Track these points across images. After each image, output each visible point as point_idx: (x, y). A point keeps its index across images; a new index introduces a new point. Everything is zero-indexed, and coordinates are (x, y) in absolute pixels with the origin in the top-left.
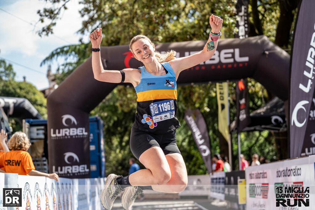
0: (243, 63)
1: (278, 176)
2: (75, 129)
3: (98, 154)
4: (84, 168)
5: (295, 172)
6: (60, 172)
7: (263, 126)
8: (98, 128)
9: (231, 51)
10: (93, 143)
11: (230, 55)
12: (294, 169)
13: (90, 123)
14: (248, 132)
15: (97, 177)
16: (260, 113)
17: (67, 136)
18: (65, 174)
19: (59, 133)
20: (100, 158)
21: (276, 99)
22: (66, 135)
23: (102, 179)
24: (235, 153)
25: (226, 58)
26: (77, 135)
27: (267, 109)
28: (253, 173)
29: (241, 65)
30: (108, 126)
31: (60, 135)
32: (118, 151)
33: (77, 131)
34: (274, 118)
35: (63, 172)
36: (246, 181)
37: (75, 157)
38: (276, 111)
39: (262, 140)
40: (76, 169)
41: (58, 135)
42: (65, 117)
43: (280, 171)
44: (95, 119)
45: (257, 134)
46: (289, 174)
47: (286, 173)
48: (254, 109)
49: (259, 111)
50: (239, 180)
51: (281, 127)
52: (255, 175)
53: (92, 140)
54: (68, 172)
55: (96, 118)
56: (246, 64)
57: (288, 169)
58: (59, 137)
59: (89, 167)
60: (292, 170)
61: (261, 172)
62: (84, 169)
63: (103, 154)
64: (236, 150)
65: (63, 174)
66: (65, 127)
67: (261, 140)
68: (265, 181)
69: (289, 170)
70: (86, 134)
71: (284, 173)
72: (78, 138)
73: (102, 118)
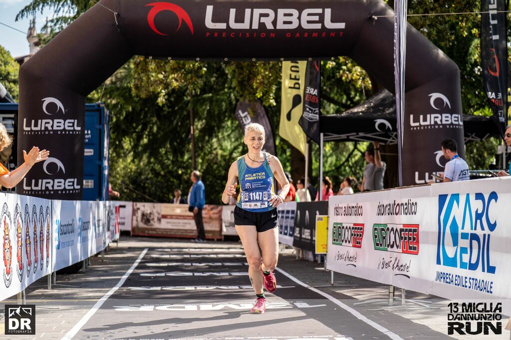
0: (337, 31)
1: (380, 214)
2: (62, 121)
3: (97, 162)
4: (73, 182)
5: (406, 208)
6: (34, 188)
7: (361, 134)
8: (101, 123)
9: (319, 11)
10: (89, 145)
11: (316, 18)
12: (406, 204)
13: (87, 113)
14: (337, 142)
15: (94, 199)
16: (358, 112)
17: (49, 131)
18: (41, 190)
19: (36, 125)
20: (101, 168)
21: (384, 94)
22: (46, 128)
23: (101, 203)
24: (314, 174)
25: (310, 22)
26: (64, 129)
27: (368, 108)
28: (340, 206)
29: (333, 34)
30: (118, 119)
31: (38, 128)
32: (129, 159)
33: (64, 124)
34: (379, 121)
35: (39, 188)
36: (328, 217)
37: (60, 164)
38: (383, 111)
39: (358, 156)
40: (59, 184)
41: (34, 129)
42: (48, 100)
43: (383, 206)
44: (96, 107)
45: (350, 146)
46: (397, 212)
47: (393, 209)
48: (348, 107)
49: (355, 110)
50: (318, 216)
51: (389, 137)
52: (344, 209)
53: (88, 139)
54: (47, 188)
55: (99, 106)
56: (341, 33)
57: (396, 203)
58: (35, 131)
59: (80, 183)
60: (402, 204)
61: (354, 205)
62: (73, 185)
63: (106, 163)
64: (316, 169)
65: (38, 191)
66: (46, 117)
67: (356, 155)
68: (359, 220)
69: (398, 205)
70: (79, 128)
71: (389, 209)
72: (65, 134)
73: (107, 106)
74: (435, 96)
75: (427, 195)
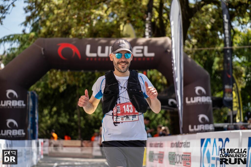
0: (150, 58)
1: (172, 147)
2: (16, 101)
4: (22, 131)
9: (142, 47)
11: (140, 51)
17: (10, 106)
18: (6, 136)
19: (3, 103)
22: (8, 105)
25: (137, 53)
26: (17, 106)
29: (148, 59)
31: (4, 105)
33: (17, 103)
34: (170, 100)
35: (5, 134)
36: (147, 148)
37: (15, 123)
40: (15, 132)
41: (2, 105)
42: (9, 91)
43: (173, 143)
46: (180, 146)
54: (9, 134)
55: (33, 93)
56: (152, 59)
58: (3, 107)
59: (25, 132)
60: (183, 143)
65: (4, 136)
66: (8, 99)
68: (162, 150)
69: (181, 143)
70: (24, 105)
72: (18, 108)
74: (198, 88)
75: (195, 139)
